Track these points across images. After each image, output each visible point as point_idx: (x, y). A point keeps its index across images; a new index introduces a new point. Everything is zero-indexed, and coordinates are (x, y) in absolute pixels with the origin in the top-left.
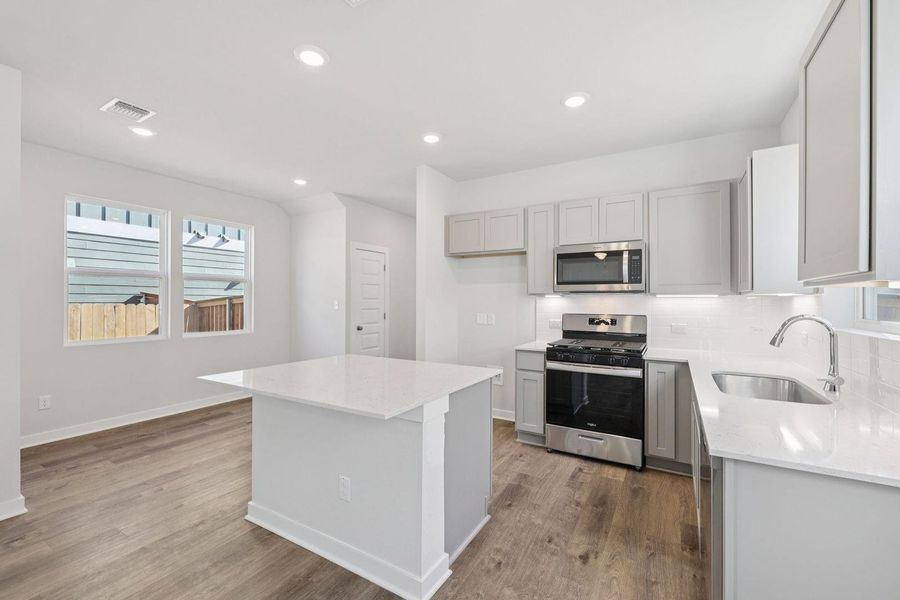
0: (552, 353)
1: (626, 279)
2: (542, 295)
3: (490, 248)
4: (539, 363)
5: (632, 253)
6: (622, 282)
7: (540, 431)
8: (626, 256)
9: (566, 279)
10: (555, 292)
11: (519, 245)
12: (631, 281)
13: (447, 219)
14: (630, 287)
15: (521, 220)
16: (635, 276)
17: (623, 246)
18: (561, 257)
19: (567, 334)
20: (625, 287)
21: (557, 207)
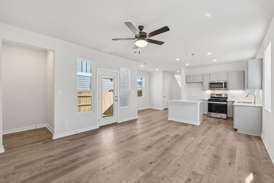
0: (209, 100)
1: (224, 87)
2: (206, 90)
3: (195, 82)
4: (207, 102)
5: (225, 83)
6: (223, 88)
7: (207, 114)
8: (224, 83)
9: (212, 87)
10: (209, 89)
11: (202, 81)
12: (224, 88)
13: (186, 76)
14: (224, 89)
15: (202, 76)
16: (225, 87)
17: (223, 82)
18: (210, 83)
19: (211, 97)
20: (223, 89)
21: (210, 75)
